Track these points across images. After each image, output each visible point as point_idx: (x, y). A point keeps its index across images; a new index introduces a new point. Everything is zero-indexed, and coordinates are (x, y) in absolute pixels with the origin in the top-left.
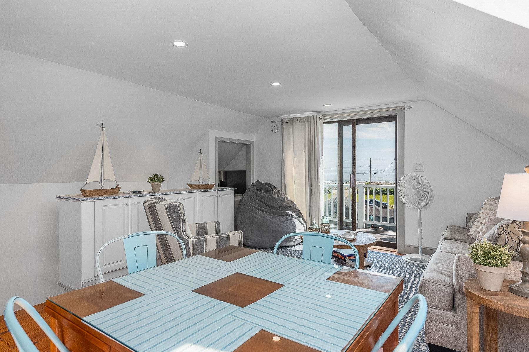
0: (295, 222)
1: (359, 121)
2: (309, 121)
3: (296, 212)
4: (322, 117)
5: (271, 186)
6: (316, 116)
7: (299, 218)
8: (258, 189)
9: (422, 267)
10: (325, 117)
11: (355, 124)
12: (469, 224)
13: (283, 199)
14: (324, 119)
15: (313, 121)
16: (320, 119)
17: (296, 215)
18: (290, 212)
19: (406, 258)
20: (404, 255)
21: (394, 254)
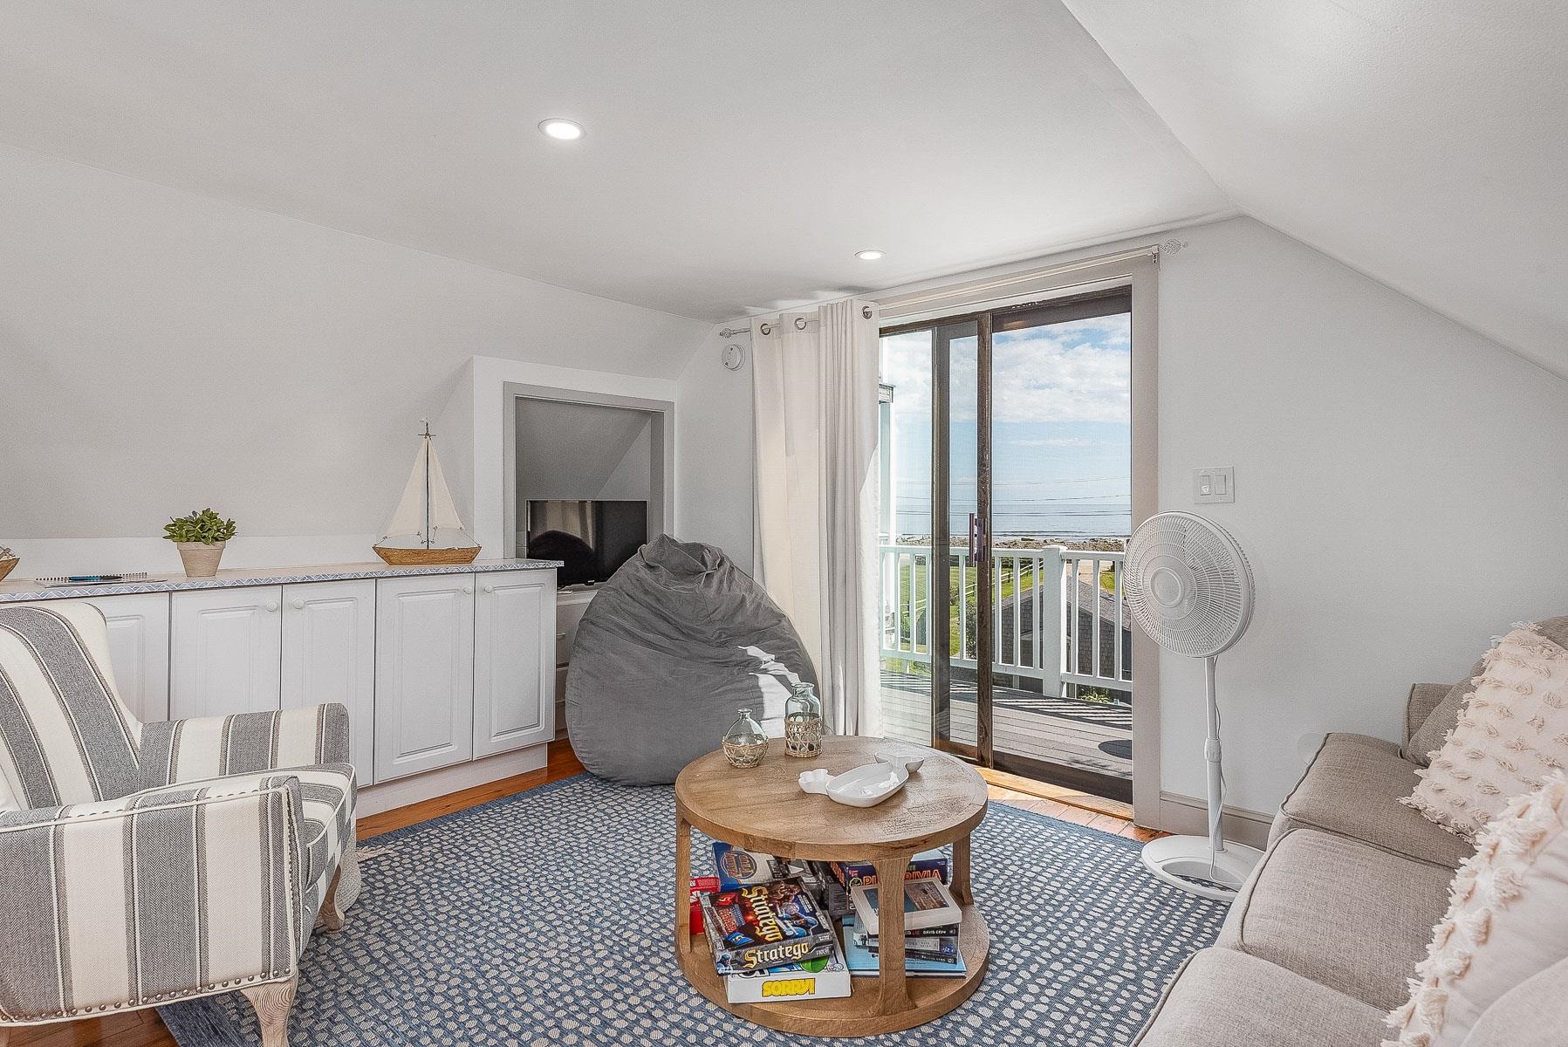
0: (762, 690)
1: (1002, 319)
2: (829, 323)
3: (779, 648)
4: (873, 307)
5: (703, 556)
6: (849, 304)
7: (785, 672)
8: (652, 564)
9: (1211, 913)
10: (883, 307)
11: (988, 331)
12: (1421, 735)
13: (738, 600)
14: (882, 314)
15: (840, 322)
16: (867, 315)
17: (777, 660)
18: (753, 651)
19: (1156, 855)
20: (1154, 834)
21: (1115, 827)
